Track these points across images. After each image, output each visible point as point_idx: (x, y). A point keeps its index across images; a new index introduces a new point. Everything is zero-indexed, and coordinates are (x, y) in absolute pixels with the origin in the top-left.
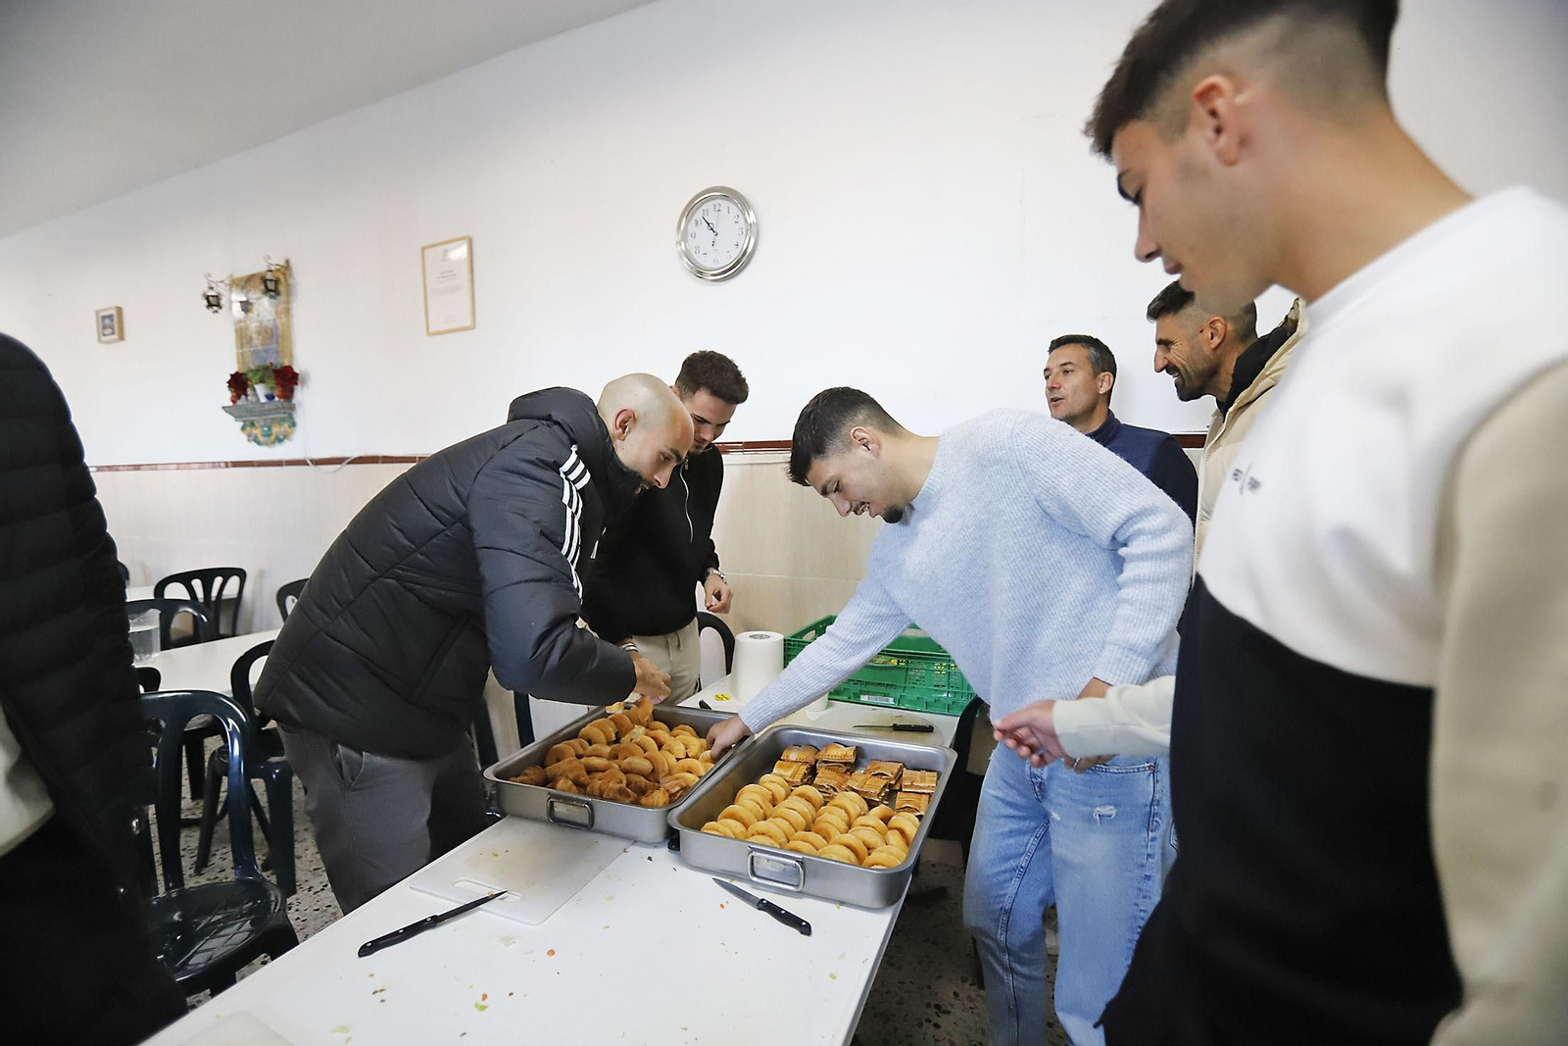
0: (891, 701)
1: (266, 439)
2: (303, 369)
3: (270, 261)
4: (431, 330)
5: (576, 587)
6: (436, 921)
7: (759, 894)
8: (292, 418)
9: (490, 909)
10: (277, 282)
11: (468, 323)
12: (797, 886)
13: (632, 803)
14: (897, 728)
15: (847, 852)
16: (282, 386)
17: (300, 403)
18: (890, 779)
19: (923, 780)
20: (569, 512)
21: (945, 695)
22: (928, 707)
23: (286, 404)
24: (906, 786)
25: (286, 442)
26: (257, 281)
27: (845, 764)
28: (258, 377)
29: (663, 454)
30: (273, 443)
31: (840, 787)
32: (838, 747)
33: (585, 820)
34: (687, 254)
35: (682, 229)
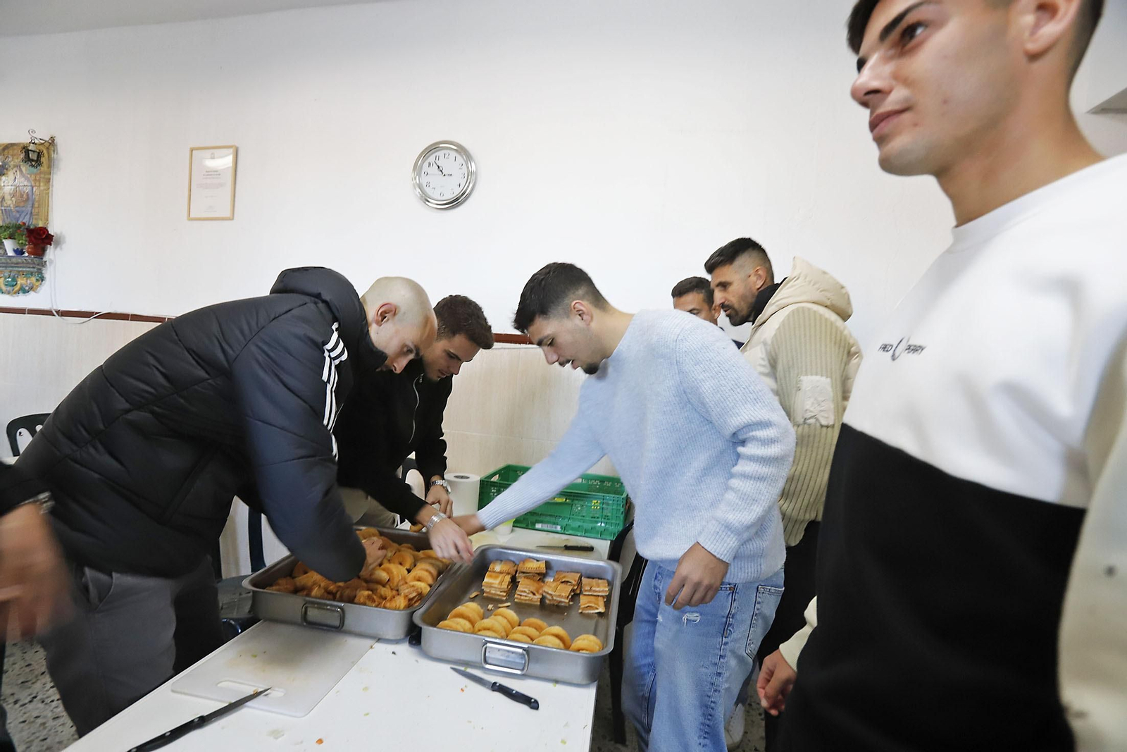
0: (559, 528)
1: (9, 289)
2: (58, 232)
3: (34, 135)
4: (192, 215)
6: (202, 721)
7: (492, 679)
8: (42, 273)
9: (256, 706)
10: (40, 154)
11: (228, 214)
12: (523, 670)
13: (377, 606)
14: (568, 548)
16: (35, 245)
17: (51, 262)
18: (574, 585)
19: (598, 586)
21: (599, 524)
22: (587, 533)
23: (37, 260)
24: (586, 591)
25: (32, 293)
26: (18, 151)
27: (539, 574)
28: (6, 233)
29: (406, 346)
30: (18, 292)
31: (538, 592)
32: (532, 562)
33: (337, 623)
34: (420, 187)
35: (417, 168)
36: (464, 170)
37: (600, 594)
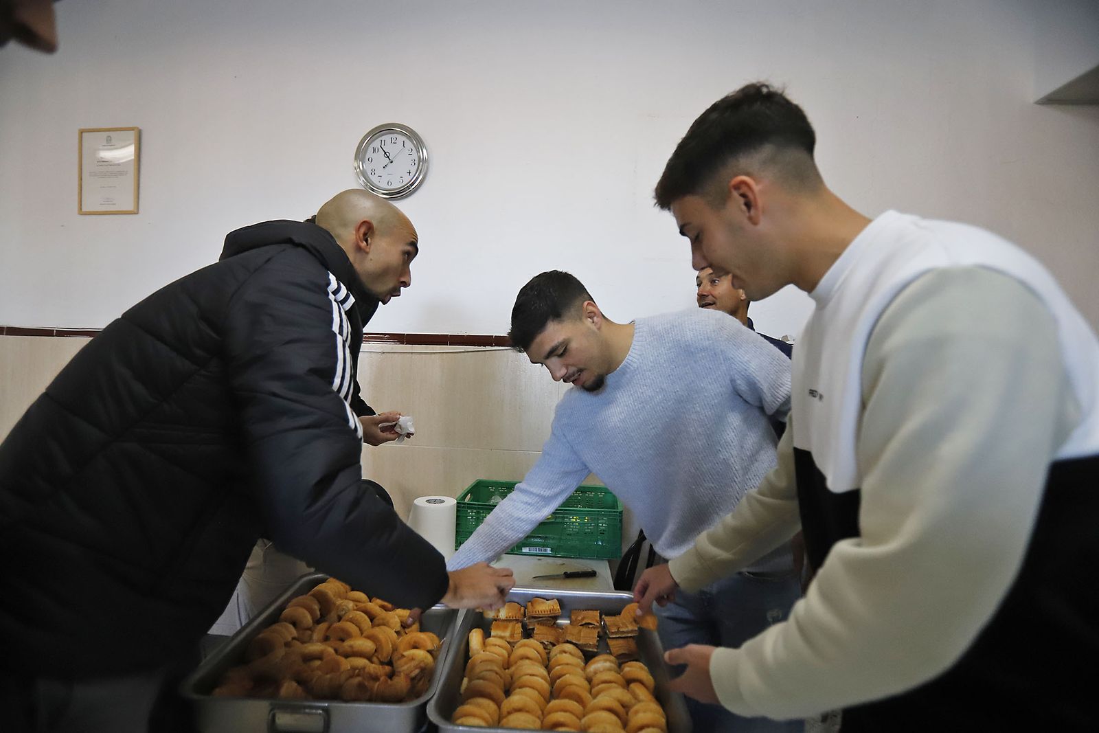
0: (549, 551)
4: (84, 209)
5: (353, 427)
11: (131, 208)
15: (614, 718)
18: (598, 628)
20: (340, 339)
24: (613, 633)
27: (552, 617)
31: (559, 642)
32: (543, 603)
34: (364, 173)
35: (360, 154)
36: (415, 156)
37: (630, 635)
